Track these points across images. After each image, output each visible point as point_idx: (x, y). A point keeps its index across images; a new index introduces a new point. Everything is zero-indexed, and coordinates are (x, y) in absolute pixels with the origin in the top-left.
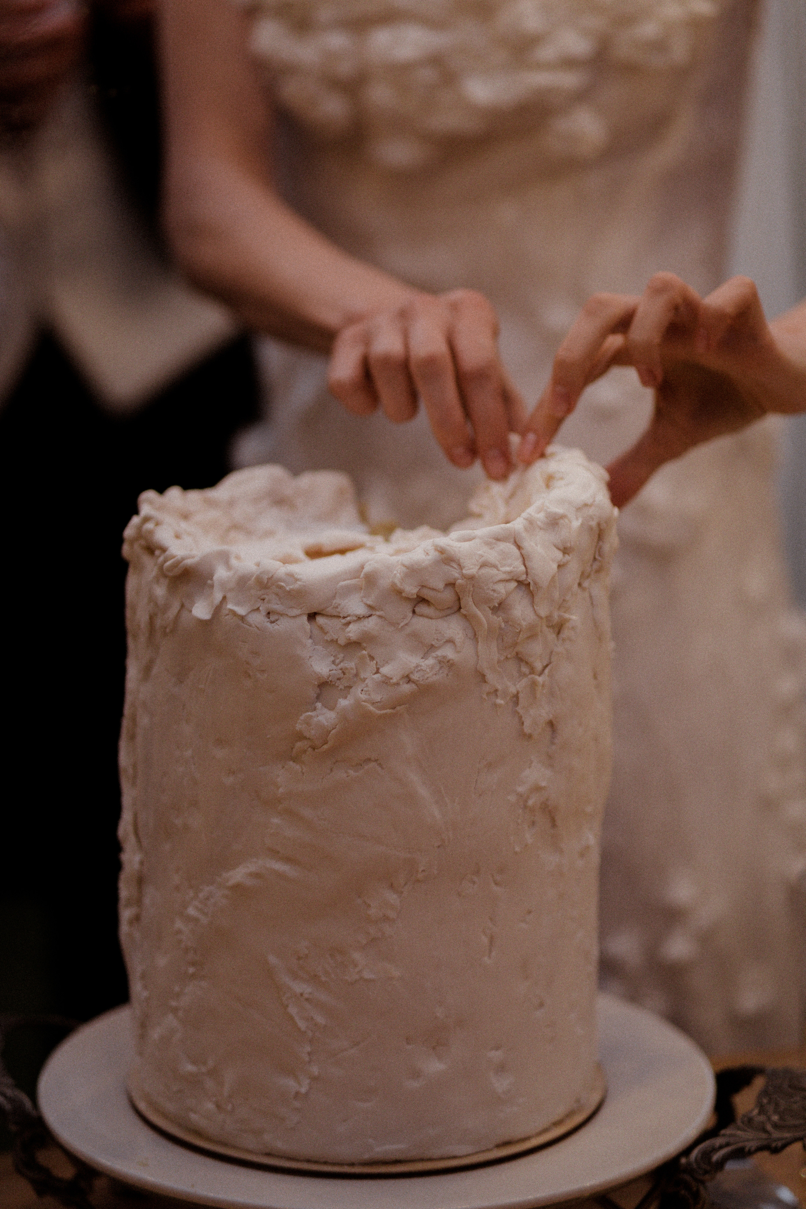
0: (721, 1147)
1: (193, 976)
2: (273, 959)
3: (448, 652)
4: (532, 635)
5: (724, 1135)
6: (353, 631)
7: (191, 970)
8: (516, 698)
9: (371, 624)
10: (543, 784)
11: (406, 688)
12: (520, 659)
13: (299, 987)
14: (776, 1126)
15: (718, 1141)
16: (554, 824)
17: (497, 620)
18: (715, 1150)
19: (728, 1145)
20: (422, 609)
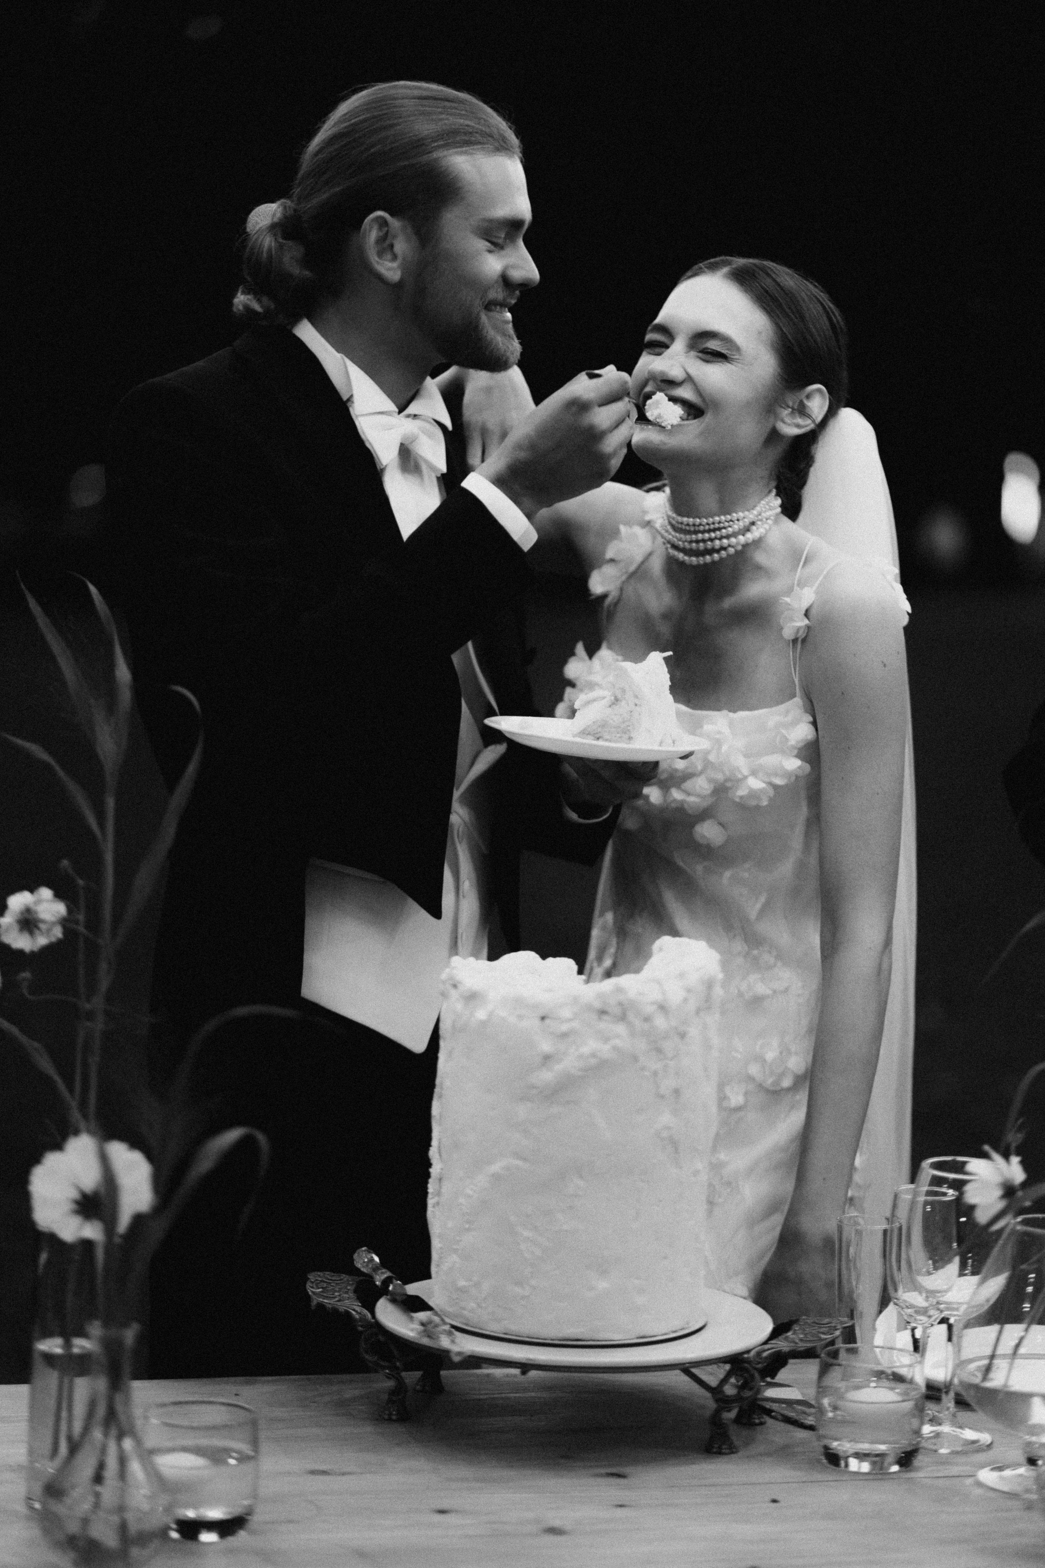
0: (769, 1349)
1: (468, 1230)
2: (513, 1218)
3: (617, 1042)
4: (666, 1037)
5: (771, 1344)
6: (564, 1028)
7: (467, 1226)
8: (655, 1074)
9: (575, 1024)
10: (671, 1125)
11: (593, 1061)
12: (659, 1051)
13: (526, 1233)
14: (801, 1340)
15: (766, 1347)
16: (676, 1151)
17: (646, 1026)
18: (765, 1351)
19: (773, 1348)
20: (605, 1017)
